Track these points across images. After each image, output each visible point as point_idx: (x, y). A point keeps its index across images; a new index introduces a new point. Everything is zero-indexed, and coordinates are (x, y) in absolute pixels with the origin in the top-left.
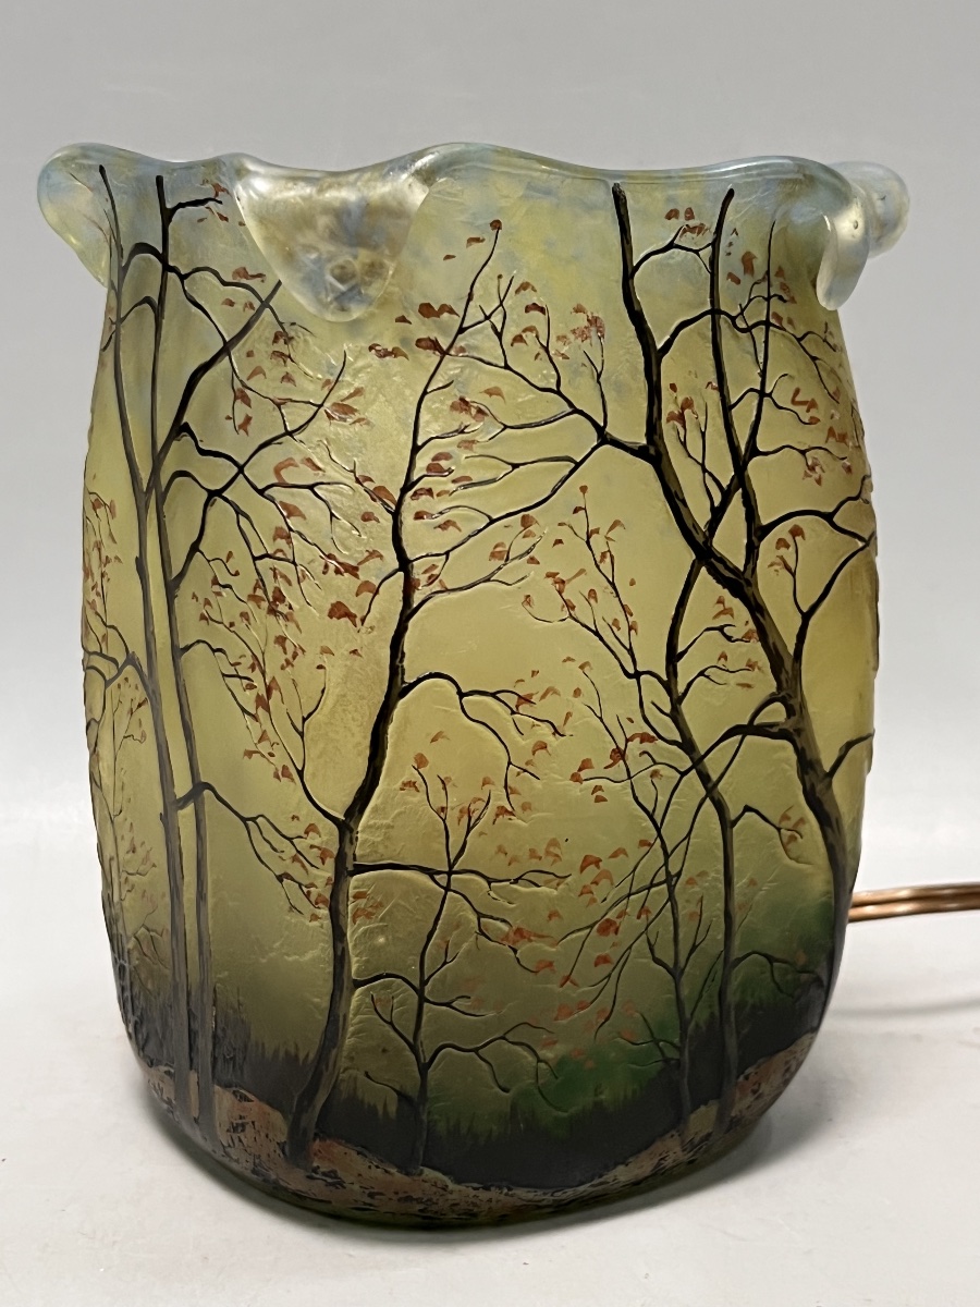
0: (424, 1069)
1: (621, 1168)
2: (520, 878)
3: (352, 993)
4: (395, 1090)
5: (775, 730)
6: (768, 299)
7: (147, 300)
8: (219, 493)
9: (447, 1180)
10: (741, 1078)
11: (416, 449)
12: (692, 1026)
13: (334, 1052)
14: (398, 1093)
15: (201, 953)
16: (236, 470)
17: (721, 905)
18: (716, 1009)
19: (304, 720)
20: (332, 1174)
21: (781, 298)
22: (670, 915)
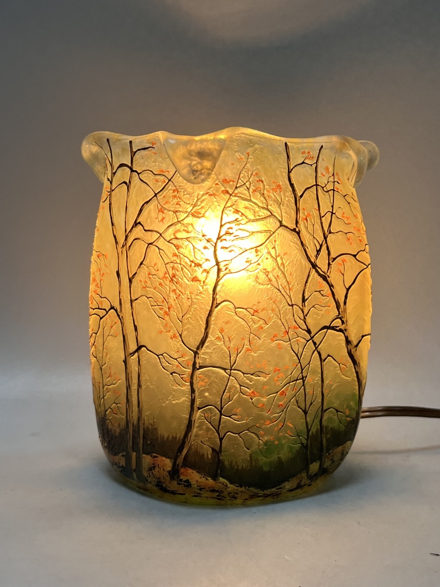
0: (221, 439)
1: (286, 483)
2: (254, 374)
3: (197, 412)
4: (210, 447)
5: (338, 328)
6: (334, 182)
7: (125, 183)
8: (151, 244)
9: (228, 483)
10: (327, 454)
11: (221, 226)
12: (310, 433)
13: (190, 434)
14: (212, 449)
15: (139, 407)
16: (159, 235)
17: (320, 389)
18: (319, 427)
19: (182, 317)
20: (187, 481)
21: (338, 182)
22: (303, 391)
